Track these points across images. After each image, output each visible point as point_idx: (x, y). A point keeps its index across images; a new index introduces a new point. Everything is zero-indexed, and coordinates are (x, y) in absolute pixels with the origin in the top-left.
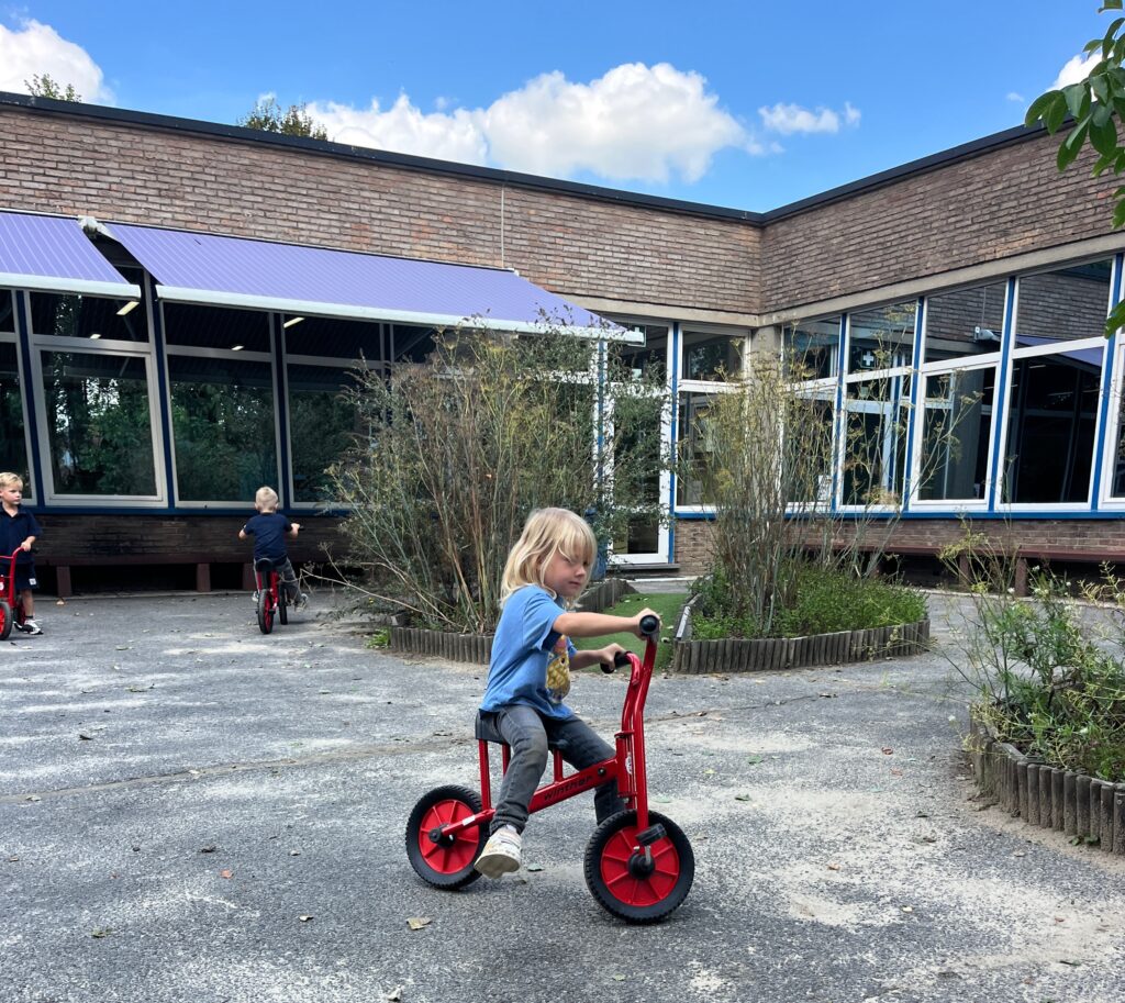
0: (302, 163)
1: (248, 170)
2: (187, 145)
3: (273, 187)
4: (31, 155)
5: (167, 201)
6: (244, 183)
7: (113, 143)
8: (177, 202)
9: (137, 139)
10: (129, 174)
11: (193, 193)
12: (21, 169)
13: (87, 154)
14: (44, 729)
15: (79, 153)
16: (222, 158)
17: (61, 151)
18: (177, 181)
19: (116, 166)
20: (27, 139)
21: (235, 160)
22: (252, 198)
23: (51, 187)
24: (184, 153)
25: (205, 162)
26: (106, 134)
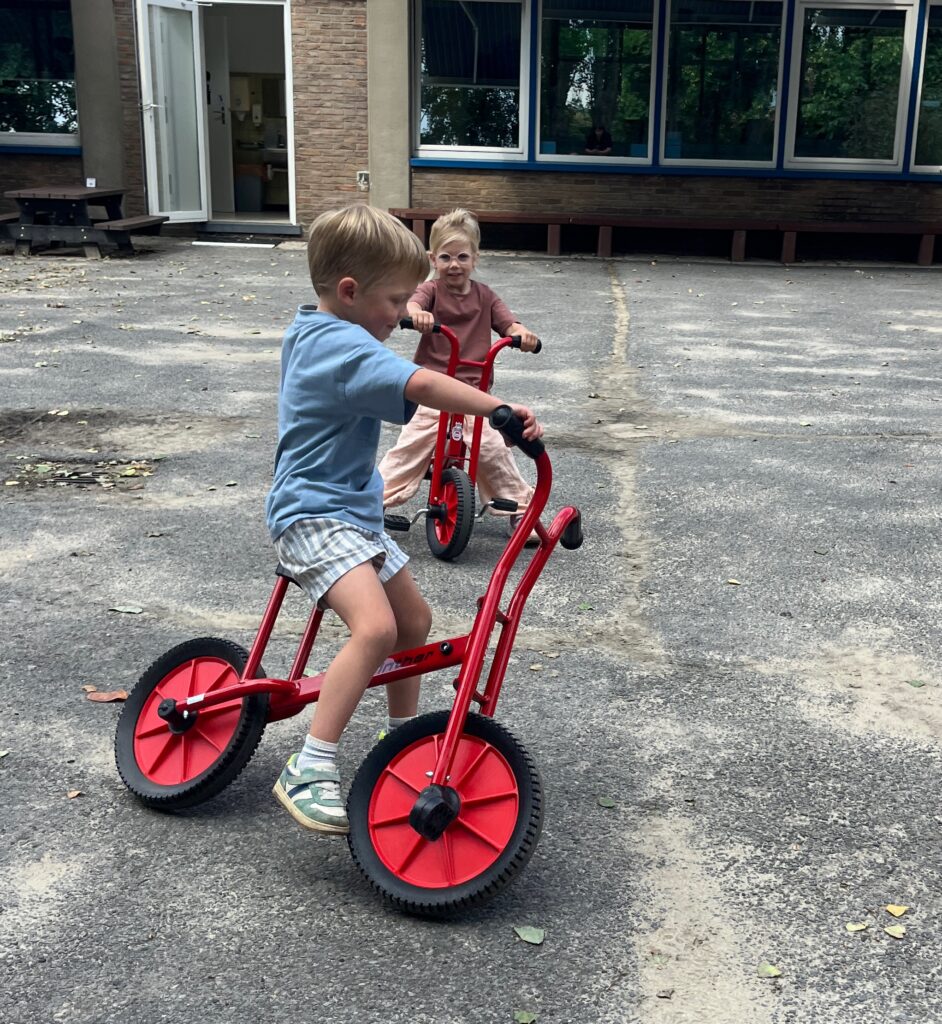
14: (798, 387)
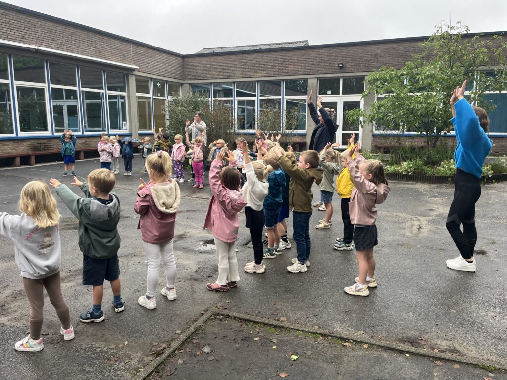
0: (86, 33)
1: (73, 34)
2: (57, 25)
3: (79, 39)
4: (17, 25)
5: (53, 42)
6: (73, 38)
7: (39, 23)
8: (56, 42)
9: (45, 22)
10: (43, 33)
11: (60, 39)
12: (15, 29)
13: (33, 26)
15: (30, 25)
16: (66, 30)
17: (25, 24)
18: (55, 36)
19: (40, 30)
20: (16, 19)
21: (69, 30)
22: (74, 42)
23: (23, 35)
24: (57, 27)
25: (62, 31)
26: (37, 20)
